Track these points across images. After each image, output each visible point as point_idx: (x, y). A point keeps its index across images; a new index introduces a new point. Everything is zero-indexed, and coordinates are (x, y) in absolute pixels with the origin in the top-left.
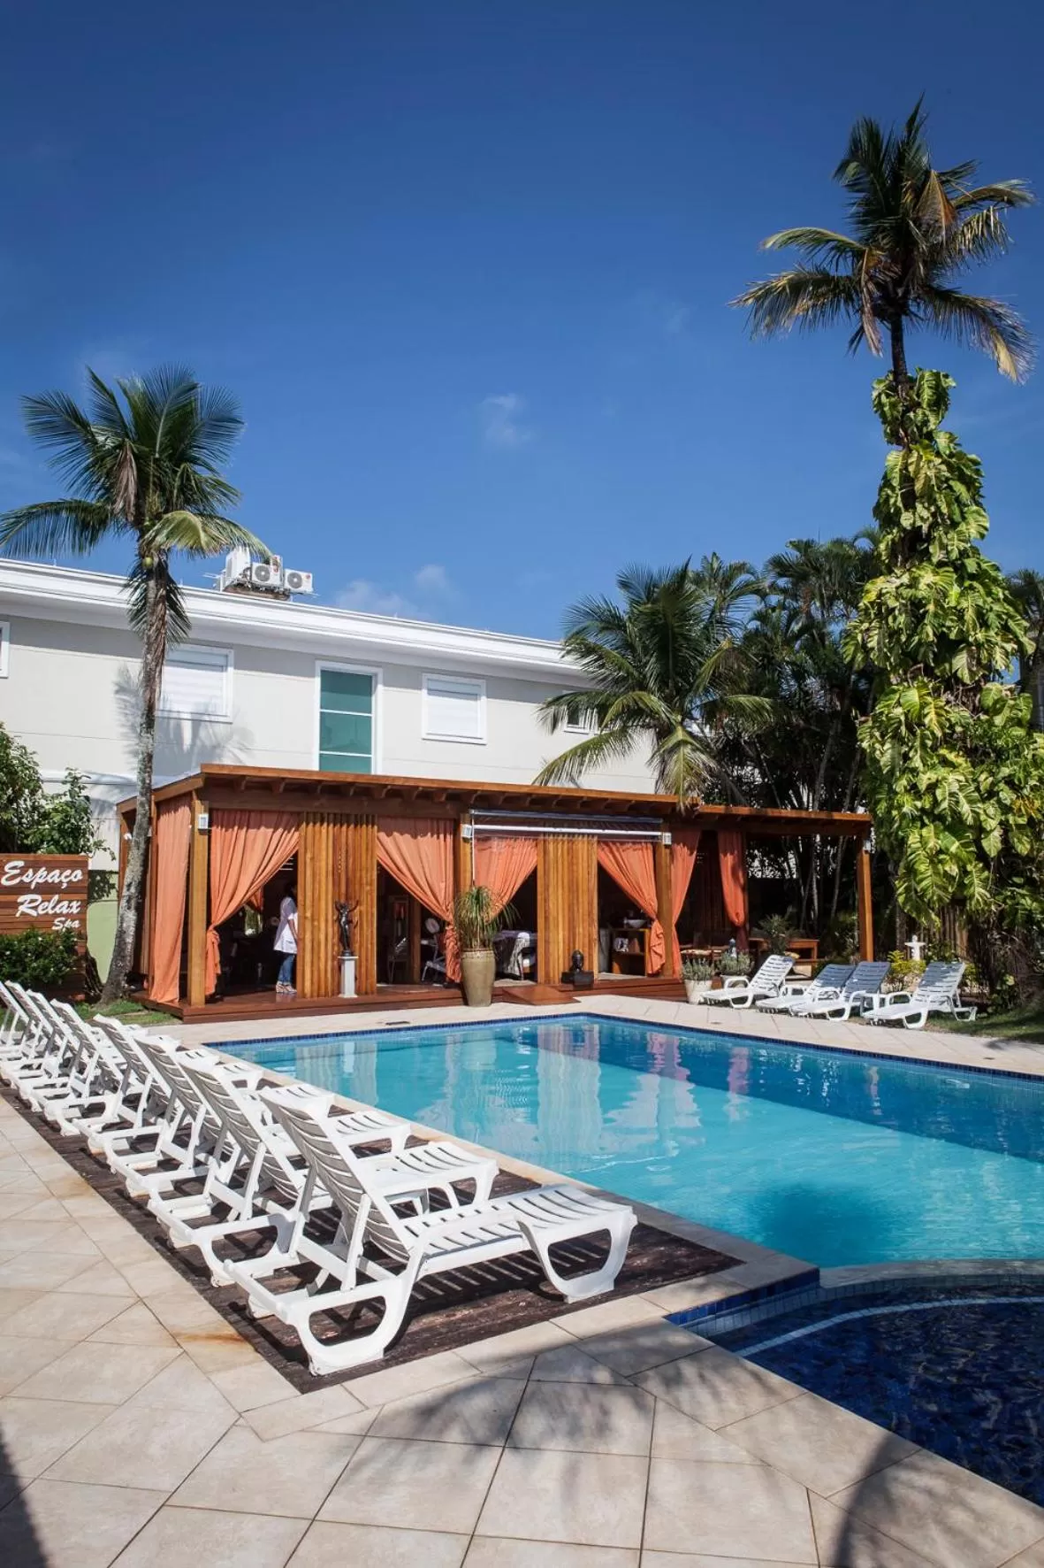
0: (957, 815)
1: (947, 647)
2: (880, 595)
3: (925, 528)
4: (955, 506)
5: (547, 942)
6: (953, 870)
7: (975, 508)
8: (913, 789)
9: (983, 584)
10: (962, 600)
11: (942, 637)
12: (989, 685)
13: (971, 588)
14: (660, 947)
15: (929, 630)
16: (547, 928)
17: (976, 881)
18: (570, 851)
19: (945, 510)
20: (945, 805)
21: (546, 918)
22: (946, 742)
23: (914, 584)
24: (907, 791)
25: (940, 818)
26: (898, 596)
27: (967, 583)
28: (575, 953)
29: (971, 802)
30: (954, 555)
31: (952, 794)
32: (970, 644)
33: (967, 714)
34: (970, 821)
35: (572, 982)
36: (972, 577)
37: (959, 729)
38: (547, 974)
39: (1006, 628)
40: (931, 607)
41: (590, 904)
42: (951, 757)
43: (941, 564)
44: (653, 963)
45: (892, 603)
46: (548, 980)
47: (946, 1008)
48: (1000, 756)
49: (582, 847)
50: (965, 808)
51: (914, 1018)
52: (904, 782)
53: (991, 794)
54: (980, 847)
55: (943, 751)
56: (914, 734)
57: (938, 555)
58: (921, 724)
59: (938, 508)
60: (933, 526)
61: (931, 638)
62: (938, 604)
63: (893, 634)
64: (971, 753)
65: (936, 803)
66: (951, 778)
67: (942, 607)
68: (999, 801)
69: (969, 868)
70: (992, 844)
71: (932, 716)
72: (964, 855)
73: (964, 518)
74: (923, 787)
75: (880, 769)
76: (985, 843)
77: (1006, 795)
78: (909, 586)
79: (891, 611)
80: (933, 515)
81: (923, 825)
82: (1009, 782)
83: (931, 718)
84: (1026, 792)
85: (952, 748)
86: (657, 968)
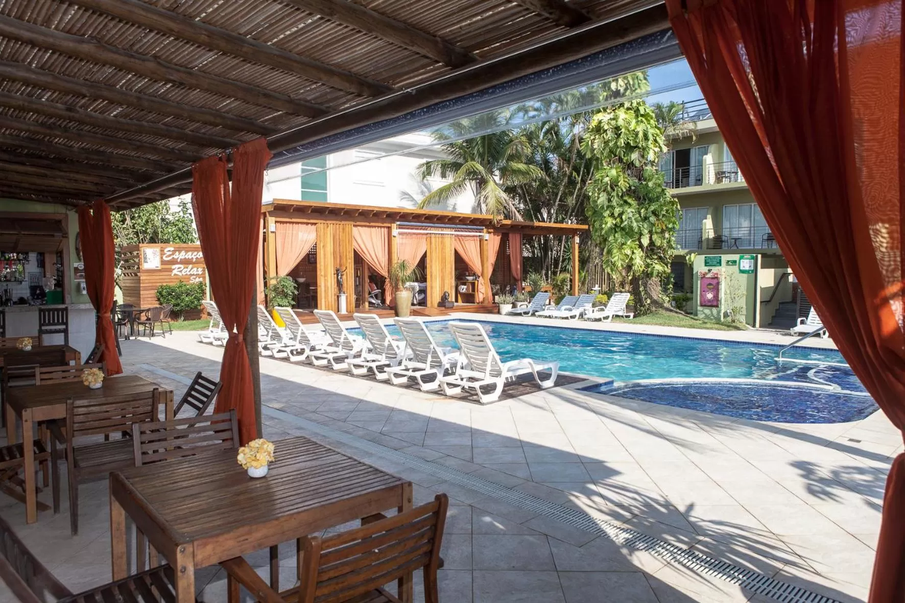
0: (631, 228)
1: (629, 148)
2: (600, 122)
3: (622, 90)
4: (636, 81)
5: (432, 288)
6: (629, 252)
7: (644, 81)
8: (612, 215)
9: (646, 119)
10: (637, 127)
11: (628, 144)
12: (647, 168)
13: (642, 122)
14: (484, 290)
15: (622, 141)
16: (431, 281)
17: (638, 257)
18: (442, 242)
19: (631, 82)
20: (626, 223)
21: (431, 276)
22: (628, 194)
23: (615, 119)
24: (609, 216)
25: (623, 229)
26: (609, 123)
27: (640, 119)
28: (445, 293)
29: (637, 221)
30: (635, 105)
31: (629, 218)
32: (639, 148)
33: (637, 181)
34: (636, 230)
35: (445, 306)
36: (642, 116)
37: (633, 188)
38: (432, 303)
39: (655, 141)
40: (623, 130)
41: (451, 269)
42: (630, 201)
43: (628, 109)
44: (480, 297)
45: (606, 127)
46: (432, 306)
47: (620, 313)
48: (651, 201)
49: (447, 241)
50: (635, 224)
51: (606, 318)
52: (608, 212)
53: (646, 219)
54: (640, 242)
55: (626, 198)
56: (614, 190)
57: (627, 105)
58: (617, 186)
59: (628, 81)
60: (626, 89)
61: (623, 145)
62: (627, 129)
63: (606, 143)
64: (638, 198)
65: (622, 221)
66: (629, 210)
67: (629, 131)
68: (649, 221)
69: (635, 251)
70: (645, 241)
71: (622, 182)
72: (633, 246)
73: (639, 87)
74: (616, 215)
75: (597, 206)
76: (642, 240)
77: (653, 219)
78: (614, 119)
79: (605, 131)
80: (626, 84)
81: (616, 232)
82: (654, 213)
83: (621, 183)
84: (661, 217)
85: (630, 196)
86: (481, 300)
